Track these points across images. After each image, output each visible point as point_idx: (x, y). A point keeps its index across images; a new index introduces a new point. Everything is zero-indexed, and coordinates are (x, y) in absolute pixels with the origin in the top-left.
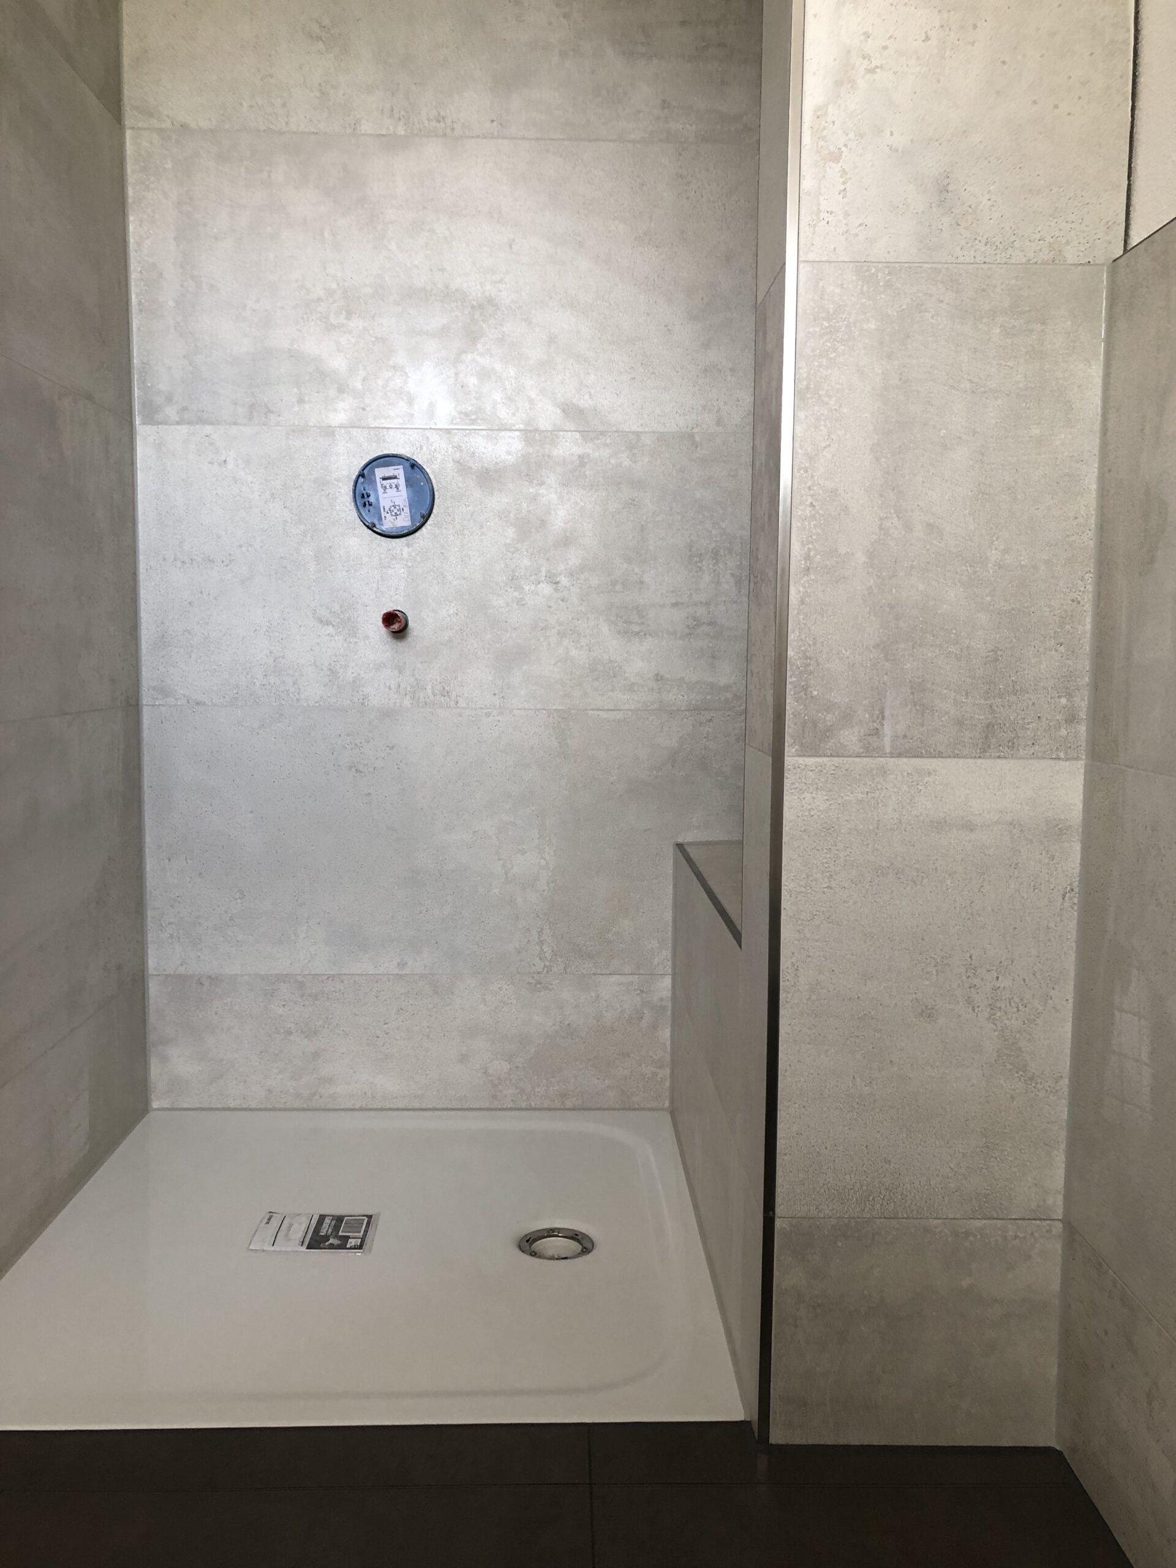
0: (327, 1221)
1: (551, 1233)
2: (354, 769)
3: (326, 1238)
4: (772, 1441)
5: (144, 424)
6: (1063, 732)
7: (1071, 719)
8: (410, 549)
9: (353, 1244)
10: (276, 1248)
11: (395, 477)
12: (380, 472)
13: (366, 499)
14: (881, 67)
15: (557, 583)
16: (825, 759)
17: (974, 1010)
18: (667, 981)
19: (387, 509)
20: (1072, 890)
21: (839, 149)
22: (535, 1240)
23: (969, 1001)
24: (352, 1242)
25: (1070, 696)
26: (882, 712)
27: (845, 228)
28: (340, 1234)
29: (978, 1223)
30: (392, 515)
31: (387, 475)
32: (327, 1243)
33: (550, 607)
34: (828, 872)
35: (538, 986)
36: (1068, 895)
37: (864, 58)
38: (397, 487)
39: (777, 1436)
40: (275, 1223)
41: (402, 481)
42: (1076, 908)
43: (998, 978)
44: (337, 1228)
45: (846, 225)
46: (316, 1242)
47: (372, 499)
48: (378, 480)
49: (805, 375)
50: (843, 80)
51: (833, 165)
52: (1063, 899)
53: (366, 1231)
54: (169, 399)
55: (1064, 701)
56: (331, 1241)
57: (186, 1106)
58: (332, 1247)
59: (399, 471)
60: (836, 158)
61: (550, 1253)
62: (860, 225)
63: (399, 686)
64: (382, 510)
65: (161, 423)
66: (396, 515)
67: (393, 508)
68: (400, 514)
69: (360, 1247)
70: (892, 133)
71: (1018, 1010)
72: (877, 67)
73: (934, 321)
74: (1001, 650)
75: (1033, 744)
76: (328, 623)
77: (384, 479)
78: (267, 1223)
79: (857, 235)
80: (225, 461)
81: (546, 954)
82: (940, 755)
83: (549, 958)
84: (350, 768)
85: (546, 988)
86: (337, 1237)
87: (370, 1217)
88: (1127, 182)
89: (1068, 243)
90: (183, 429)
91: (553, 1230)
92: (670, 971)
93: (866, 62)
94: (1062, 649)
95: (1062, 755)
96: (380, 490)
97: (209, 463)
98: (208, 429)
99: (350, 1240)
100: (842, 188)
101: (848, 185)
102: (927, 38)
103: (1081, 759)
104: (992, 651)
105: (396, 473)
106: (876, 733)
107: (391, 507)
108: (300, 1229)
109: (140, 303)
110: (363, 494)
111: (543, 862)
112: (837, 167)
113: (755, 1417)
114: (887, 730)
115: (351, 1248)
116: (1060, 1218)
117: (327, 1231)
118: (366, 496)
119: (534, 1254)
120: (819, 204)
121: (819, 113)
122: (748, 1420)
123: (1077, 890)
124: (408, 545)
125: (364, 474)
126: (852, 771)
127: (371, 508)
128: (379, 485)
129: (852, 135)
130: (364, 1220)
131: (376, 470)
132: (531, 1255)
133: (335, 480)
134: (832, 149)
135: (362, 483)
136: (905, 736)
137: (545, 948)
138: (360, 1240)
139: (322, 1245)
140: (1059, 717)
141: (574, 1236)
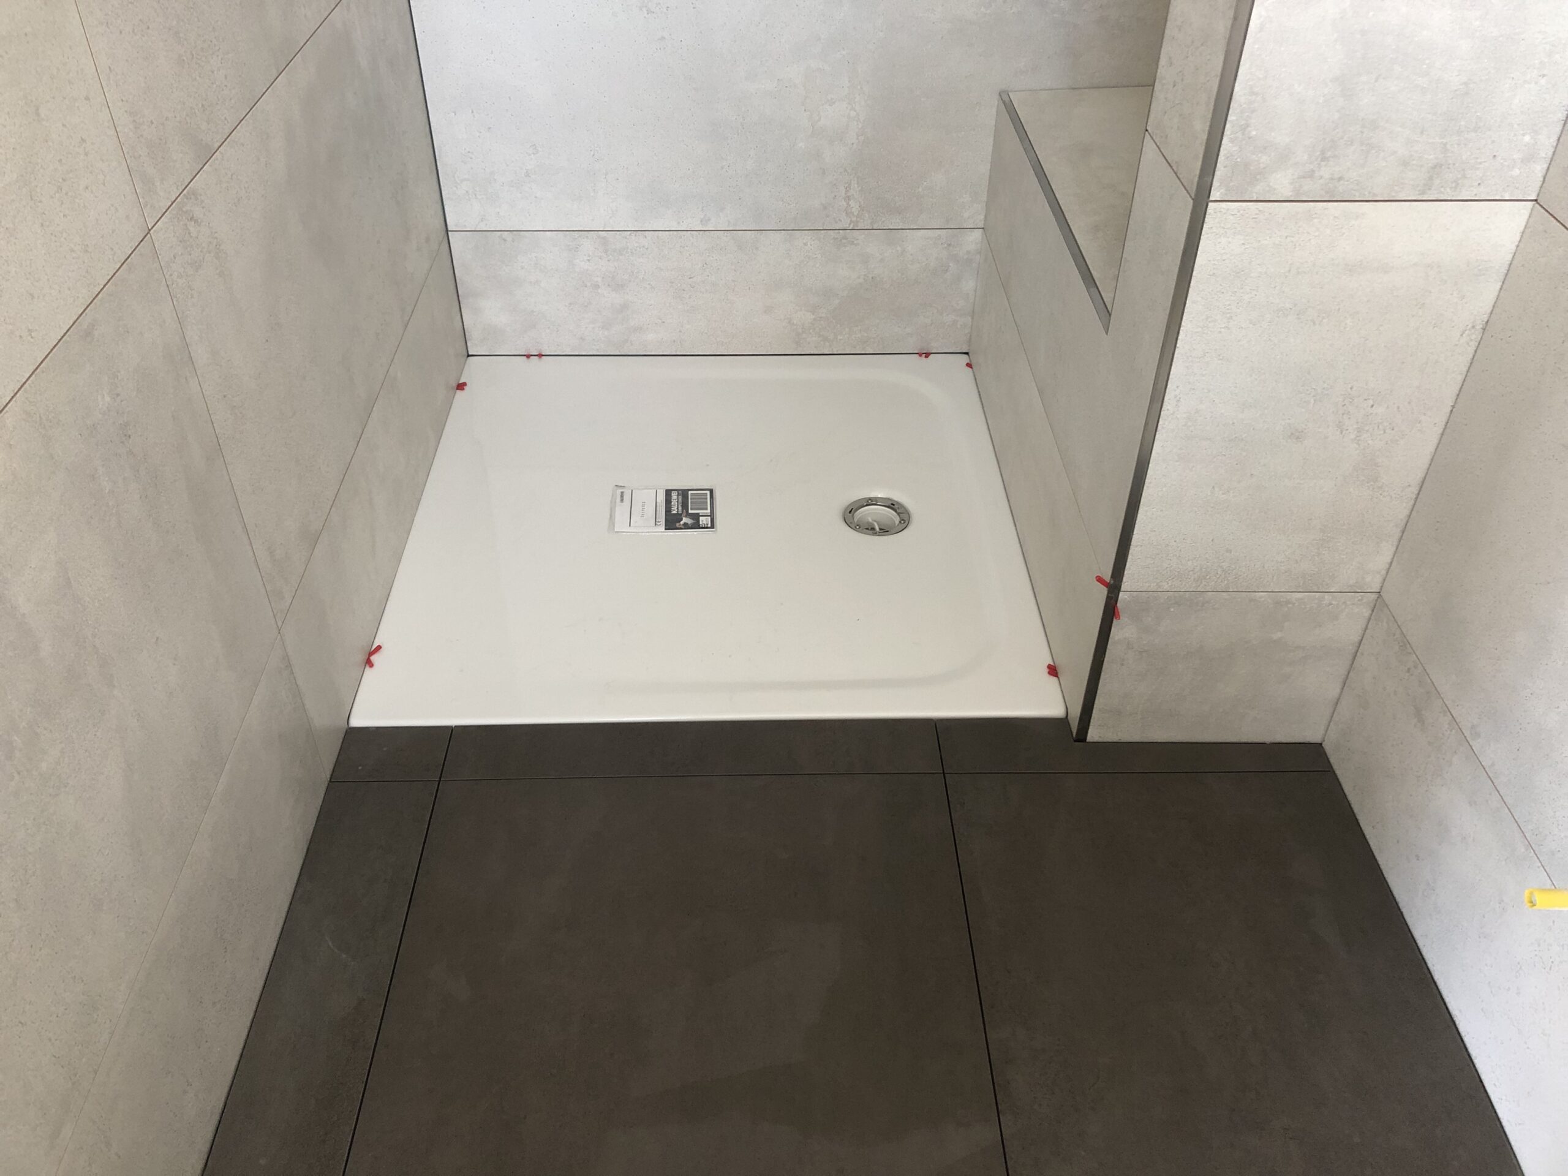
0: (674, 496)
1: (871, 502)
3: (678, 518)
4: (1089, 738)
7: (1529, 158)
9: (703, 523)
16: (1248, 208)
18: (977, 236)
22: (856, 511)
28: (690, 511)
29: (1298, 595)
32: (682, 523)
34: (1229, 313)
35: (844, 241)
36: (1467, 332)
39: (1096, 734)
40: (627, 498)
43: (1373, 406)
44: (685, 506)
46: (672, 522)
52: (1462, 335)
53: (712, 511)
55: (1527, 138)
56: (685, 520)
57: (499, 352)
58: (686, 527)
74: (1474, 83)
75: (1479, 184)
81: (854, 210)
83: (855, 214)
84: (641, 8)
85: (852, 243)
86: (688, 515)
87: (711, 491)
91: (870, 498)
92: (980, 225)
95: (1509, 198)
99: (701, 518)
106: (1311, 175)
111: (853, 114)
113: (1078, 716)
115: (703, 528)
116: (1374, 591)
117: (678, 508)
119: (857, 527)
122: (1068, 717)
123: (1477, 327)
126: (1276, 215)
130: (706, 495)
132: (853, 526)
136: (1341, 178)
137: (852, 203)
138: (709, 518)
139: (677, 525)
140: (1516, 156)
141: (892, 505)
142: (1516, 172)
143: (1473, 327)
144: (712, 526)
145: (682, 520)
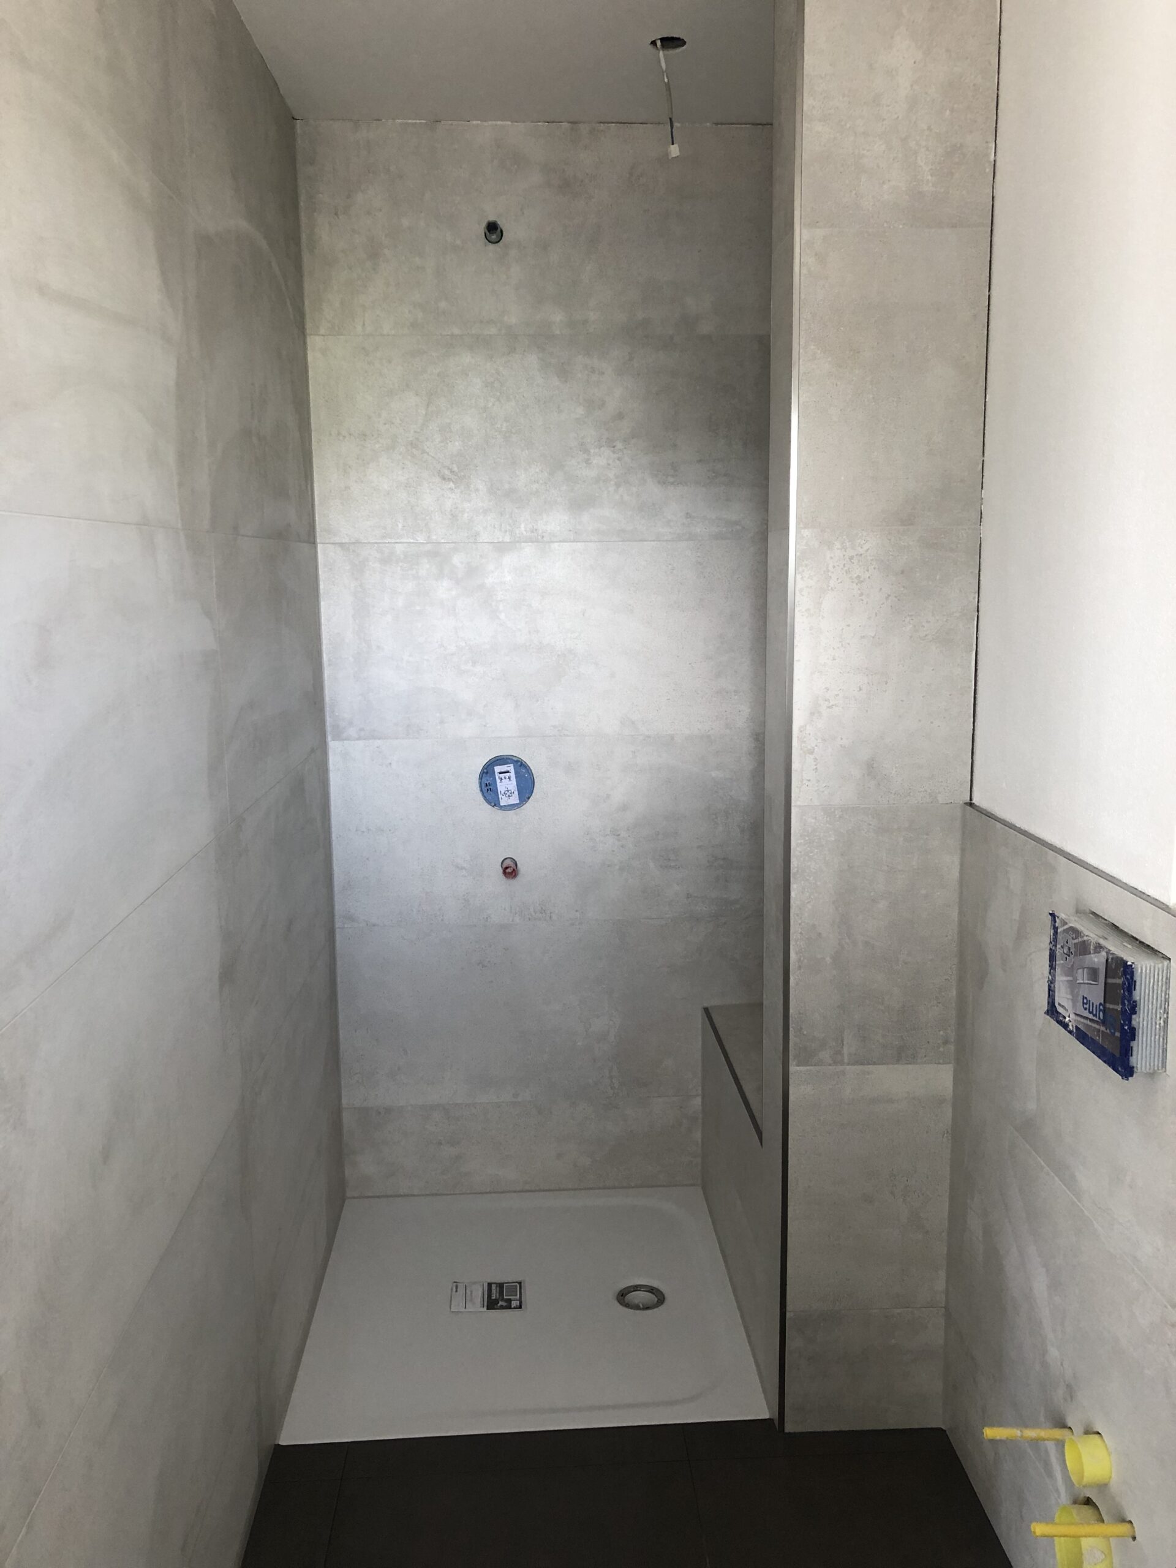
0: (494, 1287)
1: (636, 1288)
2: (481, 965)
3: (496, 1301)
4: (786, 1431)
5: (333, 740)
6: (941, 1049)
7: (946, 1042)
8: (518, 816)
9: (515, 1305)
10: (467, 1310)
11: (508, 772)
12: (497, 769)
13: (488, 786)
14: (836, 705)
15: (619, 835)
16: (812, 1068)
17: (895, 1198)
18: (698, 1101)
19: (503, 793)
20: (948, 1132)
21: (813, 747)
22: (626, 1294)
23: (892, 1193)
24: (514, 1304)
25: (945, 1030)
26: (842, 1041)
27: (817, 788)
28: (505, 1297)
29: (898, 1311)
30: (506, 796)
31: (503, 770)
32: (499, 1305)
33: (613, 851)
36: (944, 1134)
37: (826, 701)
38: (509, 778)
39: (789, 1428)
40: (461, 1291)
41: (512, 774)
42: (950, 1142)
43: (907, 1181)
44: (501, 1293)
45: (818, 786)
46: (492, 1305)
47: (492, 787)
48: (497, 775)
49: (796, 865)
50: (814, 712)
51: (811, 756)
52: (942, 1137)
53: (520, 1297)
54: (351, 724)
55: (941, 1033)
56: (501, 1303)
57: (370, 1194)
58: (502, 1308)
59: (511, 768)
60: (811, 752)
61: (637, 1304)
62: (825, 786)
63: (511, 908)
64: (499, 793)
65: (346, 740)
66: (509, 796)
67: (506, 792)
68: (512, 795)
69: (520, 1307)
70: (842, 739)
71: (919, 1197)
72: (833, 705)
73: (867, 836)
74: (907, 1007)
75: (925, 1056)
76: (462, 869)
77: (500, 773)
78: (456, 1291)
79: (823, 792)
80: (390, 764)
81: (615, 1085)
82: (874, 1064)
83: (617, 1087)
84: (479, 964)
85: (616, 1107)
86: (503, 1300)
87: (520, 1283)
88: (971, 760)
89: (940, 793)
90: (361, 743)
91: (636, 1286)
92: (700, 1092)
93: (827, 703)
94: (940, 1005)
95: (941, 1061)
96: (498, 781)
97: (380, 765)
98: (378, 742)
99: (512, 1302)
100: (815, 767)
101: (818, 766)
102: (860, 689)
103: (951, 1063)
104: (902, 1007)
105: (508, 769)
106: (839, 1053)
108: (478, 1294)
109: (329, 660)
110: (486, 783)
111: (611, 1023)
112: (812, 757)
113: (776, 1416)
114: (845, 1051)
115: (514, 1308)
116: (943, 1306)
117: (496, 1295)
118: (488, 784)
119: (627, 1305)
120: (802, 776)
121: (802, 729)
122: (772, 1418)
123: (950, 1132)
124: (516, 814)
125: (487, 771)
126: (827, 1073)
127: (492, 793)
128: (497, 778)
129: (820, 740)
130: (516, 1286)
131: (495, 768)
133: (467, 773)
134: (809, 747)
135: (485, 776)
136: (855, 1054)
137: (614, 1080)
138: (518, 1302)
139: (495, 1307)
141: (652, 1290)
145: (499, 1303)
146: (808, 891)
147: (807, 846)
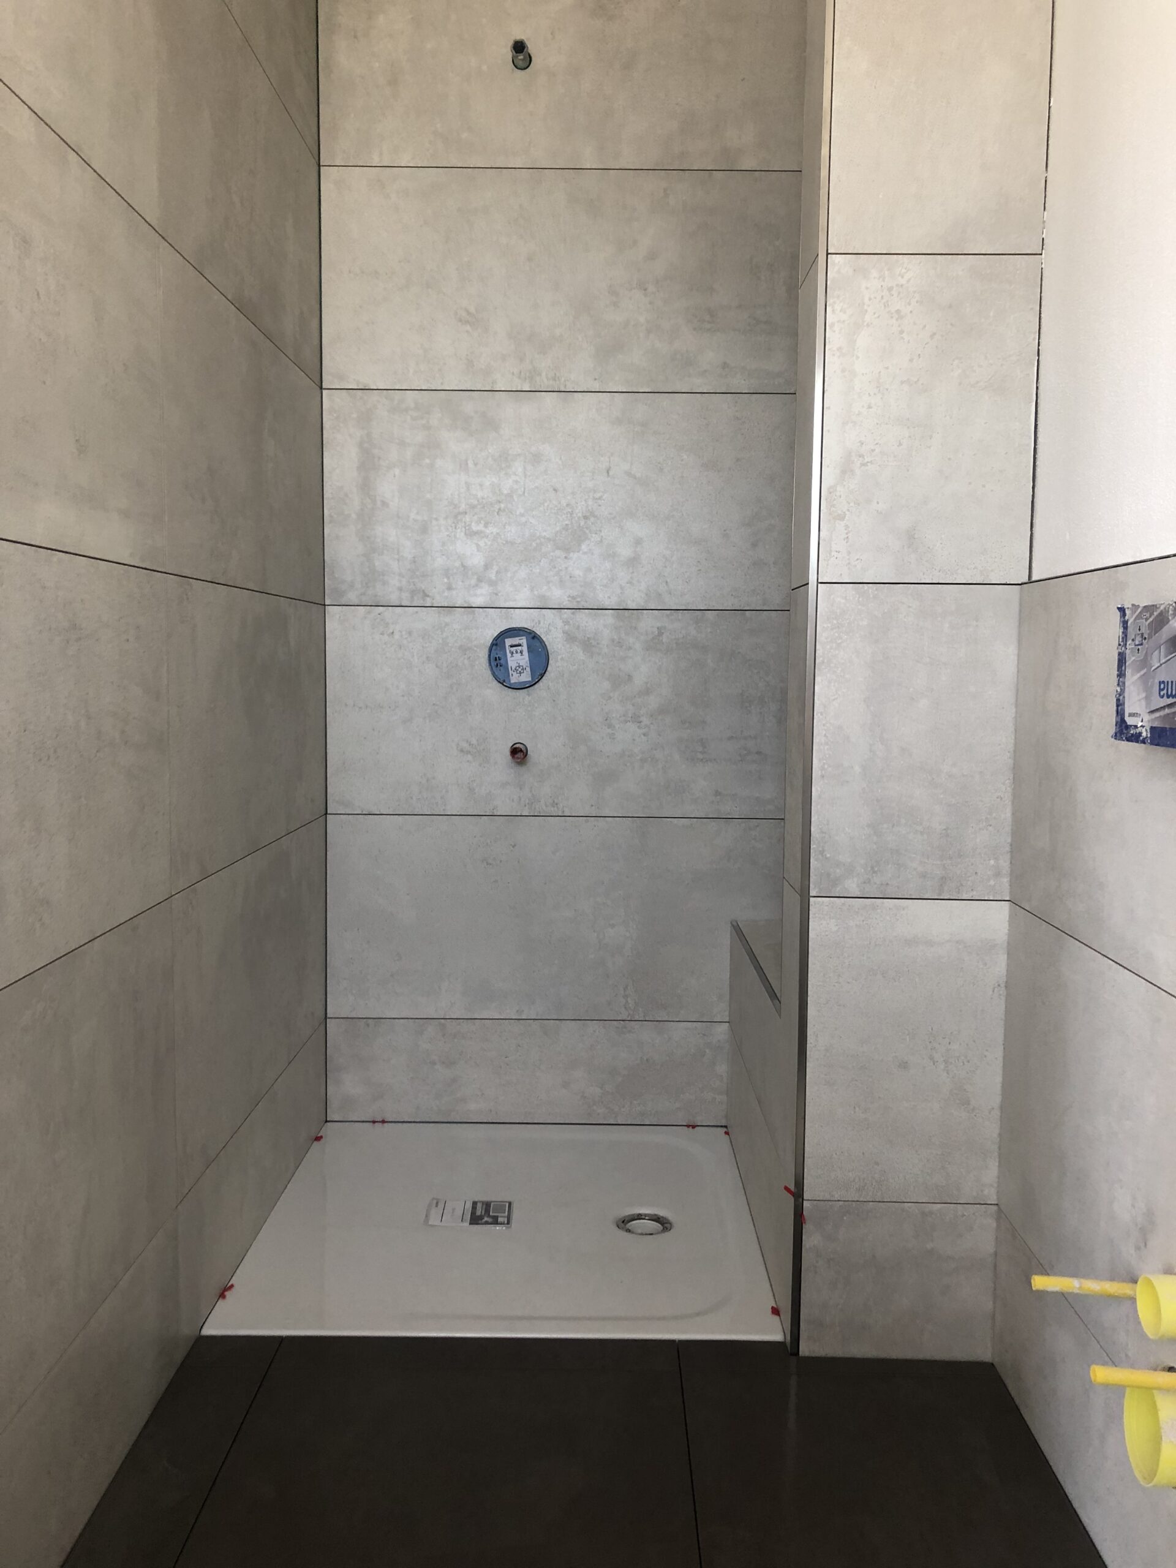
0: (479, 1206)
1: (639, 1217)
2: (485, 862)
3: (481, 1217)
4: (801, 1354)
5: (333, 606)
7: (998, 874)
8: (530, 698)
9: (501, 1221)
10: (443, 1224)
11: (519, 645)
12: (509, 642)
13: (498, 661)
14: (871, 462)
15: (640, 722)
16: (836, 899)
17: (934, 1064)
18: (725, 1028)
19: (513, 669)
21: (844, 512)
22: (629, 1221)
23: (931, 1058)
25: (996, 859)
26: (873, 868)
27: (848, 562)
29: (938, 1207)
30: (517, 673)
31: (514, 643)
32: (483, 1221)
33: (634, 740)
34: (838, 972)
35: (624, 1030)
36: (996, 989)
37: (860, 457)
38: (521, 652)
39: (804, 1350)
40: (441, 1206)
41: (525, 648)
42: (1002, 997)
43: (950, 1043)
44: (487, 1211)
45: (849, 559)
46: (475, 1220)
47: (502, 661)
48: (508, 647)
50: (846, 470)
51: (841, 522)
52: (993, 991)
53: (509, 1213)
54: (352, 586)
55: (992, 862)
57: (353, 1119)
58: (487, 1223)
59: (523, 641)
60: (841, 517)
61: (640, 1231)
62: (857, 559)
63: (520, 797)
64: (510, 669)
65: (345, 606)
66: (520, 673)
67: (518, 668)
68: (523, 672)
69: (505, 1223)
71: (964, 1064)
73: (905, 620)
74: (950, 829)
75: (972, 890)
76: (468, 752)
77: (512, 646)
78: (436, 1206)
79: (855, 566)
80: (393, 633)
81: (630, 1005)
84: (483, 861)
85: (630, 1032)
86: (489, 1216)
87: (510, 1203)
88: (1030, 533)
89: (992, 571)
90: (362, 609)
91: (640, 1215)
92: (727, 1019)
93: (861, 459)
94: (990, 828)
95: (994, 899)
96: (509, 655)
97: (381, 634)
98: (380, 610)
99: (499, 1219)
100: (847, 536)
101: (850, 535)
103: (1006, 901)
104: (945, 829)
105: (521, 642)
107: (516, 667)
108: (459, 1211)
109: (331, 516)
110: (496, 658)
111: (628, 934)
112: (843, 523)
115: (501, 1224)
116: (995, 1204)
117: (481, 1212)
118: (498, 659)
119: (628, 1231)
120: (831, 547)
121: (831, 490)
122: (785, 1340)
123: (1003, 986)
124: (529, 695)
125: (498, 643)
126: (853, 906)
127: (501, 668)
128: (508, 651)
129: (852, 504)
130: (506, 1204)
131: (506, 640)
132: (626, 1231)
133: (475, 646)
134: (840, 512)
135: (495, 650)
137: (629, 999)
138: (506, 1219)
139: (480, 1222)
140: (989, 873)
141: (657, 1219)
142: (992, 883)
143: (999, 985)
144: (508, 1223)
145: (484, 1219)
146: (834, 686)
147: (835, 631)
